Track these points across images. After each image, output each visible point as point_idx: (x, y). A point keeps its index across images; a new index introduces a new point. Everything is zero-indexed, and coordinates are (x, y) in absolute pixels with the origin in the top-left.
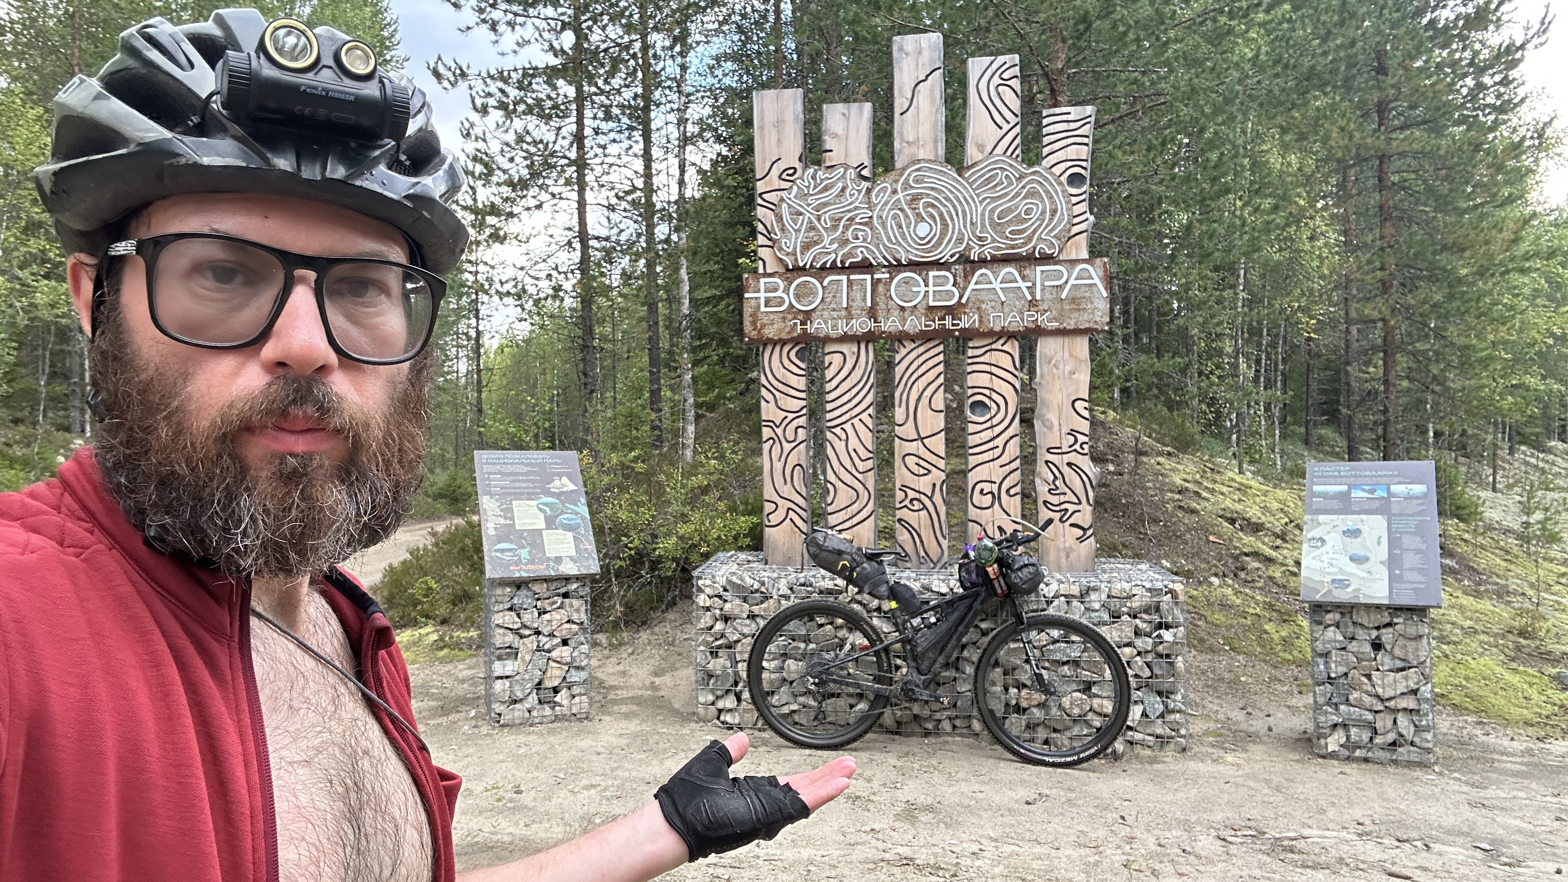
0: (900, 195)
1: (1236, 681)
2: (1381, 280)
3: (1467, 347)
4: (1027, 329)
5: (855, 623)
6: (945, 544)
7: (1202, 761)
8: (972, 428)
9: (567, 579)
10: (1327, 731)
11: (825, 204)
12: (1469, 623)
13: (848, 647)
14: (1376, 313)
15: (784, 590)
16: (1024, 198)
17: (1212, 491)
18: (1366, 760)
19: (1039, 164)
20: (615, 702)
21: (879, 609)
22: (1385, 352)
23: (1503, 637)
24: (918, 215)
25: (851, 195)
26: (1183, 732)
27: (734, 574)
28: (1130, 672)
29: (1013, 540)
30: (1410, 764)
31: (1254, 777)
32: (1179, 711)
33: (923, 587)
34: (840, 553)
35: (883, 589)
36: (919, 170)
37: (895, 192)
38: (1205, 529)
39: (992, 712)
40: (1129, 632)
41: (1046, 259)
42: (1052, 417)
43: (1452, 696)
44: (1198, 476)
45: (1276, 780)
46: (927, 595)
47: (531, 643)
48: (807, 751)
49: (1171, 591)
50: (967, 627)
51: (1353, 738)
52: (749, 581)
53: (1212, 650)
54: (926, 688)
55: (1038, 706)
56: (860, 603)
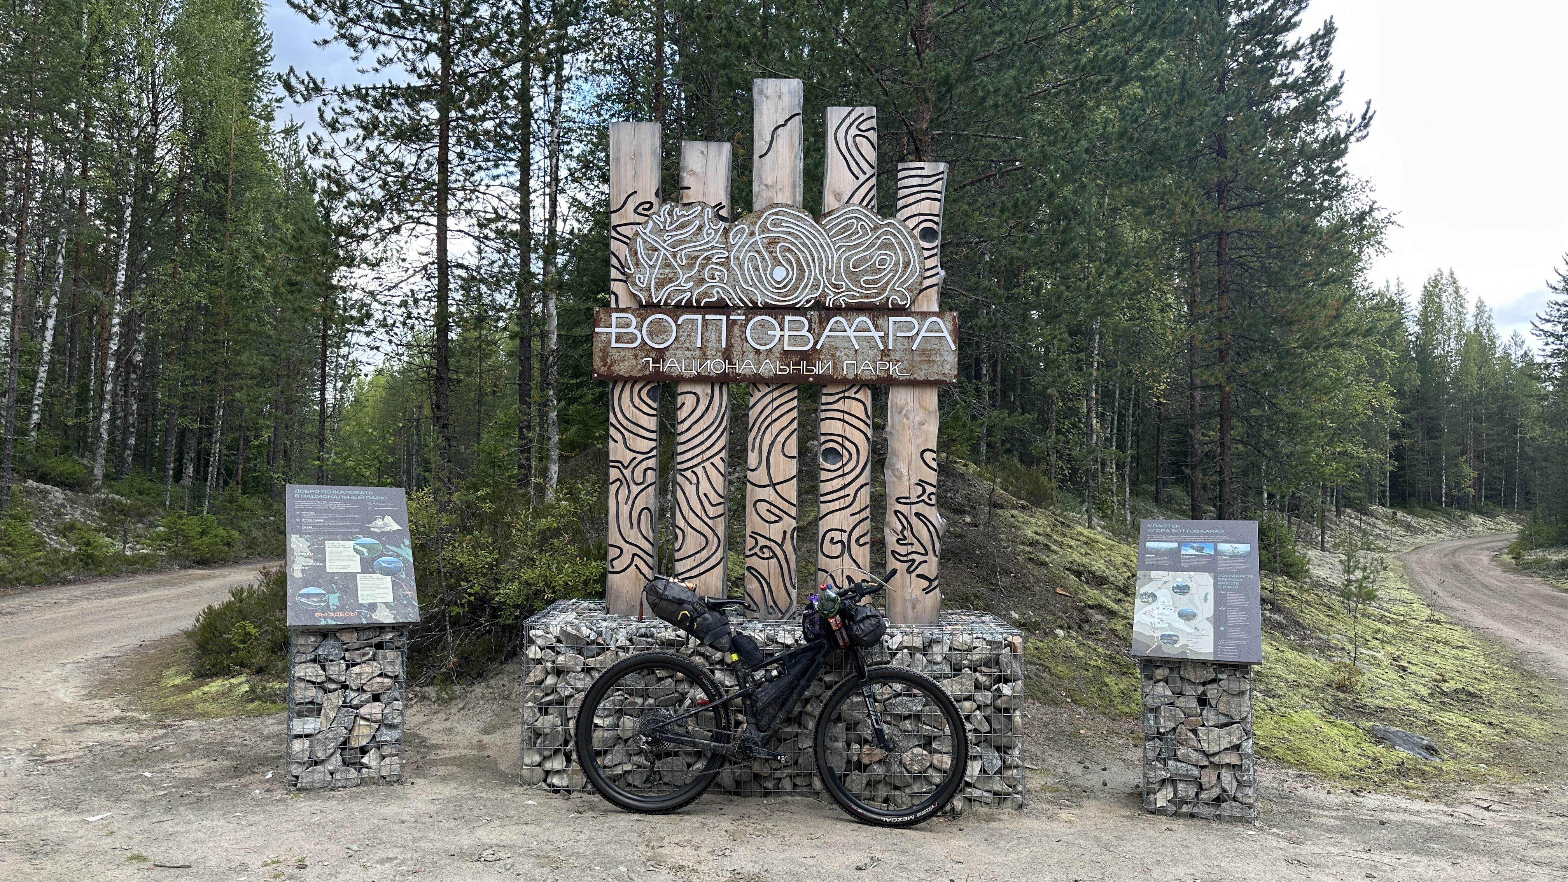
0: (758, 237)
1: (1075, 735)
2: (1218, 349)
3: (1294, 415)
4: (879, 378)
5: (694, 677)
6: (794, 593)
7: (1037, 818)
8: (824, 475)
9: (381, 628)
10: (1156, 786)
11: (682, 242)
12: (1293, 677)
13: (688, 702)
14: (1213, 380)
15: (623, 641)
16: (879, 248)
17: (1061, 544)
18: (1192, 816)
19: (892, 215)
20: (434, 763)
21: (722, 662)
22: (1221, 416)
23: (1323, 690)
24: (775, 258)
25: (708, 234)
26: (1020, 788)
27: (571, 623)
28: (968, 726)
29: (858, 591)
30: (1233, 820)
31: (1085, 834)
32: (1017, 767)
33: (768, 638)
34: (681, 602)
35: (725, 641)
36: (776, 213)
37: (752, 234)
38: (1053, 582)
39: (831, 770)
40: (969, 685)
41: (899, 310)
42: (902, 467)
43: (1275, 749)
44: (1049, 530)
45: (1105, 837)
46: (772, 647)
47: (336, 699)
48: (636, 817)
49: (1010, 645)
50: (809, 681)
51: (1181, 794)
52: (585, 631)
53: (1055, 702)
54: (764, 746)
55: (880, 762)
56: (702, 655)
